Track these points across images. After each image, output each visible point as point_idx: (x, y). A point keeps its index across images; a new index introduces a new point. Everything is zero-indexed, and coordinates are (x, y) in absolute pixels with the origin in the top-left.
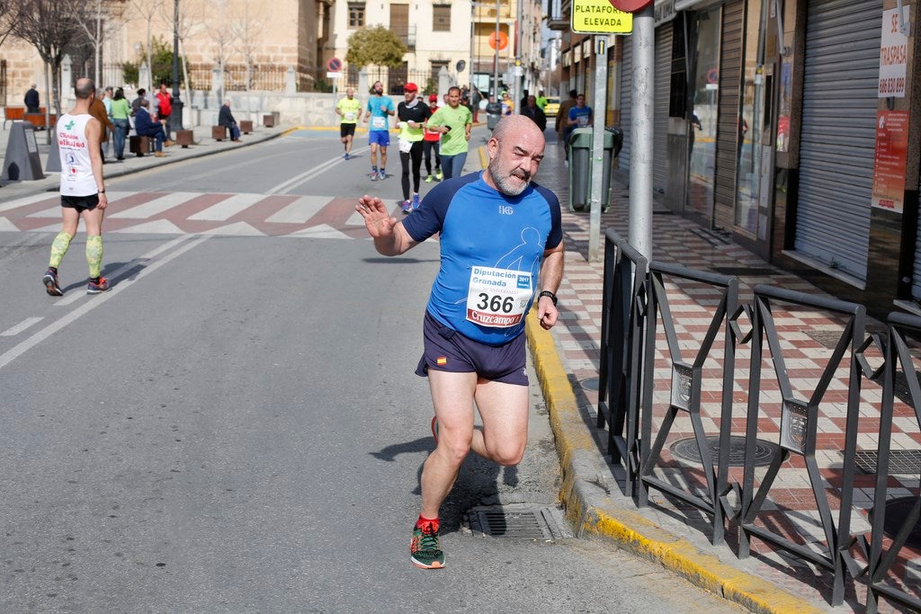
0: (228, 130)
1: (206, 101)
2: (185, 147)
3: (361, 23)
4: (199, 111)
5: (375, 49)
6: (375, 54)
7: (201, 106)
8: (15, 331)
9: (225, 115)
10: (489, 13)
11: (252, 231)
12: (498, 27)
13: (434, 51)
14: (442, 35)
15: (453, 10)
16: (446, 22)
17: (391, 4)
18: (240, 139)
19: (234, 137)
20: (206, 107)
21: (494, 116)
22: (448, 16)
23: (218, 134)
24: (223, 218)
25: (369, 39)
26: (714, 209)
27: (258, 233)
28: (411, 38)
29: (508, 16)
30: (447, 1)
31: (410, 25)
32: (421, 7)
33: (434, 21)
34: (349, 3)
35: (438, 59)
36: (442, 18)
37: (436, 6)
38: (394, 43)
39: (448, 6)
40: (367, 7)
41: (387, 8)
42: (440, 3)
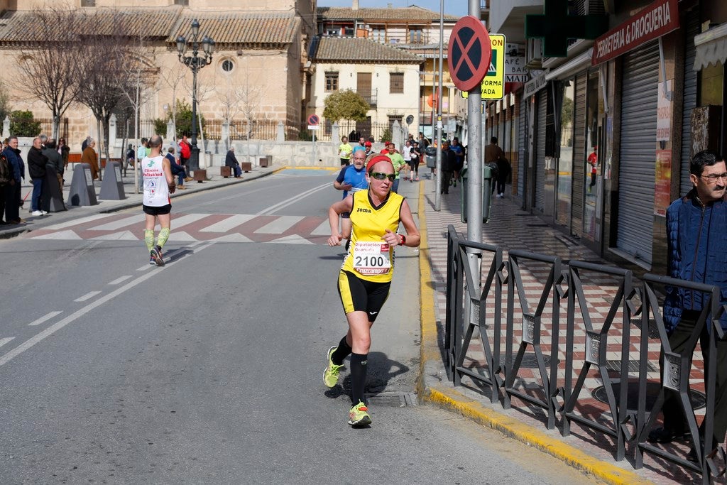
0: (232, 169)
1: (217, 148)
2: (200, 182)
3: (335, 88)
4: (211, 155)
5: (345, 108)
6: (345, 111)
7: (213, 152)
8: (83, 298)
9: (231, 158)
10: (432, 79)
11: (245, 239)
12: (440, 89)
13: (391, 108)
14: (397, 96)
15: (406, 77)
16: (399, 86)
17: (358, 73)
18: (241, 176)
19: (237, 174)
20: (217, 152)
21: (431, 157)
22: (403, 82)
23: (225, 172)
24: (224, 231)
25: (340, 100)
26: (572, 222)
27: (249, 240)
28: (373, 98)
30: (400, 71)
31: (373, 88)
32: (381, 75)
33: (391, 86)
34: (326, 73)
35: (393, 114)
36: (397, 83)
37: (392, 74)
38: (360, 103)
39: (402, 74)
40: (340, 75)
41: (355, 77)
42: (395, 72)
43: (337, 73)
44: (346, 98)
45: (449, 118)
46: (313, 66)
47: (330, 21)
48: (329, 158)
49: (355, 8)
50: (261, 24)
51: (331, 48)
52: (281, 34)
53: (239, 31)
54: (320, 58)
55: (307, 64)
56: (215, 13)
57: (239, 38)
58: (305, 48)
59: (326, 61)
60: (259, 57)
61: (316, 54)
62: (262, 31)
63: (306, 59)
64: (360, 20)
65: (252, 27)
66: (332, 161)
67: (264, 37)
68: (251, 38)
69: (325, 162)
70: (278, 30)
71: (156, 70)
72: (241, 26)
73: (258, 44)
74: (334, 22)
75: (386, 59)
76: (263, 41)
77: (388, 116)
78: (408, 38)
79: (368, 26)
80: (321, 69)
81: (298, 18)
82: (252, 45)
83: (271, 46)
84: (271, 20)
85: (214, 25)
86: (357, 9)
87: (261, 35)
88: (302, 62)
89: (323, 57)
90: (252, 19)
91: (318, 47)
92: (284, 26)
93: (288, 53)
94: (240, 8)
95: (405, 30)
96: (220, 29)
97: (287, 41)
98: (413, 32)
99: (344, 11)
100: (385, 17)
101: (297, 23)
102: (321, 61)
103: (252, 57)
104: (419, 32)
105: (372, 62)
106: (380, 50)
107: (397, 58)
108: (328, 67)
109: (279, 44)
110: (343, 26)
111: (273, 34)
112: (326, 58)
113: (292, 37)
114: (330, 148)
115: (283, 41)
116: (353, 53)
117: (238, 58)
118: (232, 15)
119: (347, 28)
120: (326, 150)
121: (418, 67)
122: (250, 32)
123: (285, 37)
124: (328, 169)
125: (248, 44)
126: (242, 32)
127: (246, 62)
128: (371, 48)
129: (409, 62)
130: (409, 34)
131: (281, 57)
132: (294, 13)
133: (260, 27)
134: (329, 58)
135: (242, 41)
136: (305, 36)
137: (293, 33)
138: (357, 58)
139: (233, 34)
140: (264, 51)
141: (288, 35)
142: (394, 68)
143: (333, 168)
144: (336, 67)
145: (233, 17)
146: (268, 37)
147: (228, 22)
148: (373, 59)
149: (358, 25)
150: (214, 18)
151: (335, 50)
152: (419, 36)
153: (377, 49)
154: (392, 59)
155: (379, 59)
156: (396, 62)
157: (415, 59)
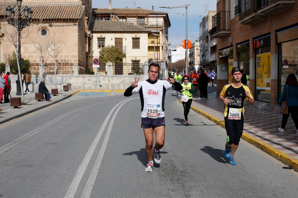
0: (44, 95)
1: (37, 80)
2: (16, 107)
3: (103, 46)
4: (33, 84)
5: (111, 56)
6: (111, 57)
7: (35, 82)
9: (42, 87)
10: (151, 43)
12: (155, 47)
13: (133, 57)
14: (136, 50)
15: (141, 41)
16: (138, 45)
17: (115, 38)
19: (48, 98)
20: (37, 82)
22: (139, 42)
23: (39, 97)
25: (108, 52)
28: (124, 51)
29: (159, 43)
30: (138, 37)
31: (123, 46)
32: (127, 39)
33: (133, 45)
34: (98, 38)
35: (135, 60)
36: (136, 44)
37: (133, 38)
38: (119, 53)
39: (139, 38)
40: (106, 40)
41: (114, 40)
42: (135, 37)
43: (104, 38)
44: (112, 50)
45: (159, 62)
46: (92, 34)
47: (98, 14)
48: (106, 84)
49: (110, 8)
50: (63, 9)
51: (100, 25)
52: (74, 14)
53: (50, 13)
54: (95, 30)
55: (89, 33)
56: (36, 4)
57: (50, 16)
58: (87, 24)
59: (98, 32)
60: (62, 27)
61: (93, 29)
62: (63, 13)
63: (88, 30)
64: (113, 14)
65: (58, 10)
66: (108, 86)
67: (65, 16)
68: (57, 16)
69: (103, 87)
70: (73, 12)
71: (1, 35)
72: (51, 10)
73: (61, 19)
74: (100, 14)
75: (130, 30)
76: (64, 18)
78: (138, 22)
79: (117, 17)
80: (96, 36)
81: (84, 6)
82: (58, 20)
83: (69, 20)
84: (68, 7)
85: (36, 10)
86: (111, 9)
87: (63, 15)
88: (86, 31)
89: (97, 30)
90: (57, 7)
91: (93, 25)
92: (76, 10)
93: (78, 25)
94: (50, 1)
95: (136, 19)
96: (39, 12)
97: (78, 18)
98: (139, 19)
99: (105, 10)
100: (126, 12)
101: (83, 9)
102: (95, 32)
103: (57, 27)
104: (143, 19)
105: (123, 32)
107: (136, 30)
108: (99, 35)
109: (73, 19)
110: (105, 17)
111: (70, 14)
113: (81, 16)
114: (106, 79)
115: (76, 18)
116: (113, 28)
117: (50, 28)
118: (46, 5)
119: (106, 18)
120: (104, 80)
121: (147, 34)
122: (56, 13)
123: (76, 16)
124: (106, 91)
125: (55, 20)
126: (52, 13)
127: (54, 30)
128: (122, 26)
129: (142, 32)
130: (138, 20)
131: (75, 27)
132: (82, 4)
133: (62, 11)
134: (100, 30)
135: (52, 18)
136: (87, 18)
137: (81, 13)
138: (115, 30)
139: (47, 14)
140: (65, 24)
141: (79, 15)
142: (134, 35)
143: (109, 91)
144: (103, 35)
145: (47, 6)
146: (67, 16)
147: (44, 8)
148: (123, 30)
149: (112, 16)
150: (35, 6)
151: (103, 26)
152: (143, 21)
153: (125, 26)
154: (133, 30)
155: (127, 30)
156: (135, 32)
157: (145, 30)
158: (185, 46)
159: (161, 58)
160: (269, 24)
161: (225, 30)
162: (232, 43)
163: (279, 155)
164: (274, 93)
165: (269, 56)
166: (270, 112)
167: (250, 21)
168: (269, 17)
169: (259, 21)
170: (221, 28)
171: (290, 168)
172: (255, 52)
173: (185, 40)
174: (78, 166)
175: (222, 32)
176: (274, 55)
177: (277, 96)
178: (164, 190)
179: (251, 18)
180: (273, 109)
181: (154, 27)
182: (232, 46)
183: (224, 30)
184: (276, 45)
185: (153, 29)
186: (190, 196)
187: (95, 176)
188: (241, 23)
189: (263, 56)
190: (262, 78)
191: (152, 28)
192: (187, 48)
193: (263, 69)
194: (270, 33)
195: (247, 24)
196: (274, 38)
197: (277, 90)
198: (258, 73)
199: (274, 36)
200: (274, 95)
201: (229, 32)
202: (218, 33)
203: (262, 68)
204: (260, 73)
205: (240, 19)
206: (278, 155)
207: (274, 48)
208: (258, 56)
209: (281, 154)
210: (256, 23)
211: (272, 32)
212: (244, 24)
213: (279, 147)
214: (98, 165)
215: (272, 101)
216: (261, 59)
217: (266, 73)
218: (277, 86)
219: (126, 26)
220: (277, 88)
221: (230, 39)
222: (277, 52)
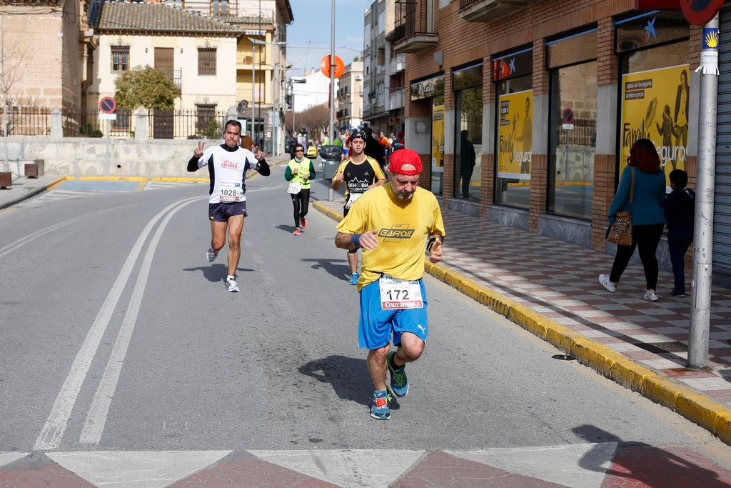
3: (124, 67)
5: (146, 91)
6: (145, 96)
10: (244, 61)
12: (254, 73)
13: (200, 95)
14: (207, 78)
15: (219, 55)
16: (211, 66)
17: (155, 48)
21: (331, 163)
22: (214, 60)
25: (138, 81)
28: (176, 82)
29: (264, 63)
30: (212, 45)
31: (175, 69)
32: (186, 51)
33: (199, 65)
34: (113, 47)
35: (204, 103)
36: (207, 62)
37: (200, 50)
39: (214, 50)
40: (131, 51)
41: (152, 52)
42: (205, 47)
43: (128, 47)
44: (146, 78)
45: (264, 109)
46: (96, 37)
48: (132, 163)
51: (118, 15)
54: (104, 27)
55: (89, 32)
58: (85, 10)
59: (111, 32)
60: (20, 16)
61: (99, 23)
63: (87, 25)
66: (138, 167)
69: (126, 168)
75: (193, 29)
77: (196, 105)
78: (212, 9)
80: (106, 42)
88: (82, 29)
89: (109, 26)
91: (101, 14)
93: (63, 12)
98: (216, 2)
102: (105, 32)
103: (9, 17)
104: (224, 3)
105: (175, 33)
106: (183, 19)
107: (208, 27)
108: (114, 39)
112: (112, 27)
114: (133, 148)
116: (149, 22)
120: (127, 151)
121: (235, 40)
124: (132, 179)
127: (1, 23)
128: (172, 16)
129: (223, 34)
130: (212, 4)
131: (54, 18)
134: (116, 27)
138: (154, 28)
140: (28, 9)
142: (202, 42)
143: (140, 179)
144: (125, 40)
148: (175, 29)
151: (124, 18)
152: (224, 7)
153: (179, 17)
154: (201, 30)
155: (184, 29)
156: (205, 34)
157: (231, 30)
158: (330, 71)
159: (268, 101)
160: (529, 22)
161: (426, 33)
162: (441, 67)
163: (546, 328)
164: (539, 187)
165: (528, 99)
166: (528, 231)
167: (484, 13)
168: (529, 6)
169: (506, 16)
170: (417, 29)
171: (569, 358)
172: (497, 90)
173: (330, 56)
174: (74, 355)
175: (419, 38)
176: (541, 96)
177: (545, 195)
178: (279, 405)
179: (486, 6)
180: (535, 225)
181: (252, 24)
182: (442, 73)
183: (424, 33)
184: (546, 72)
185: (250, 26)
186: (340, 419)
187: (116, 376)
188: (464, 18)
189: (515, 99)
190: (511, 150)
191: (248, 24)
192: (332, 75)
193: (514, 129)
194: (530, 45)
195: (478, 20)
196: (542, 56)
197: (545, 179)
198: (501, 140)
199: (541, 52)
200: (538, 191)
201: (435, 39)
202: (410, 41)
203: (511, 126)
204: (506, 138)
205: (463, 8)
206: (543, 329)
207: (541, 80)
208: (502, 97)
209: (550, 327)
210: (498, 19)
211: (537, 42)
212: (471, 21)
213: (547, 310)
214: (120, 351)
215: (533, 206)
216: (511, 105)
217: (520, 139)
218: (546, 172)
219: (182, 17)
220: (545, 176)
221: (437, 56)
222: (548, 88)
